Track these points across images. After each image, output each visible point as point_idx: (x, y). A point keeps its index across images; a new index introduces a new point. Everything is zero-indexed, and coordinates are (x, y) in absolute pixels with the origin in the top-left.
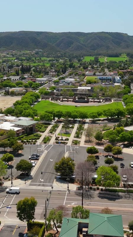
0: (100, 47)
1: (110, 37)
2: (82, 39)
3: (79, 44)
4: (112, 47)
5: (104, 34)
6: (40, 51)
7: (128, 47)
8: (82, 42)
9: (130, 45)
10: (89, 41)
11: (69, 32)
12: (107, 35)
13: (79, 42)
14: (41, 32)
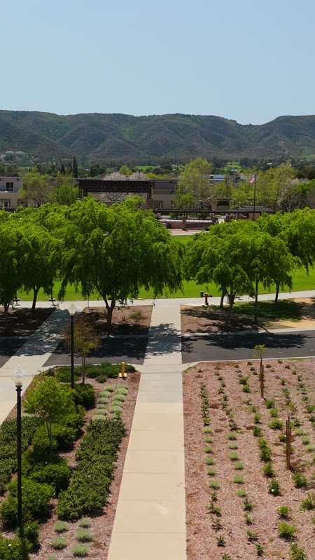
0: (173, 149)
1: (195, 125)
2: (127, 130)
3: (119, 140)
4: (200, 149)
5: (182, 119)
6: (20, 156)
7: (240, 147)
8: (127, 137)
9: (246, 145)
10: (144, 135)
11: (96, 114)
12: (188, 122)
13: (120, 138)
14: (24, 112)
